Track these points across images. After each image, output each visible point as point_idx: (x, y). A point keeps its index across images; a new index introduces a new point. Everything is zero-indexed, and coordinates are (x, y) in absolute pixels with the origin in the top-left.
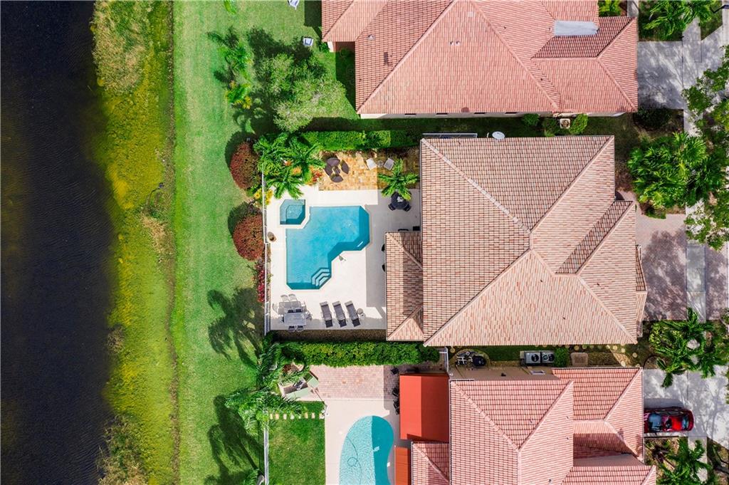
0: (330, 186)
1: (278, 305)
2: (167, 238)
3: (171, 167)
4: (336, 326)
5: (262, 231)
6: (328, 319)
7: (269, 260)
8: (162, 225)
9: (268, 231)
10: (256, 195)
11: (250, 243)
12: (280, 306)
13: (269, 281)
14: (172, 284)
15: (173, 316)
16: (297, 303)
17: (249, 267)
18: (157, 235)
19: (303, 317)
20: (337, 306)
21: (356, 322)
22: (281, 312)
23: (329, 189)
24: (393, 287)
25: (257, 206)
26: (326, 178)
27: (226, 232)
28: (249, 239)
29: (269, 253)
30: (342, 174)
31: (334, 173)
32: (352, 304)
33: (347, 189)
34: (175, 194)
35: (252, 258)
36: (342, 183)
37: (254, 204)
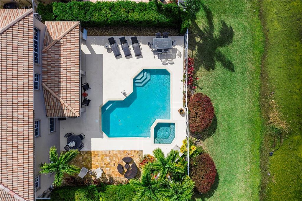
0: (133, 154)
1: (177, 57)
2: (267, 112)
3: (263, 168)
4: (128, 38)
5: (189, 118)
6: (135, 45)
7: (184, 93)
8: (271, 122)
9: (185, 117)
10: (194, 148)
11: (200, 108)
12: (175, 55)
13: (184, 76)
14: (263, 75)
15: (262, 49)
16: (161, 57)
17: (201, 88)
18: (274, 115)
19: (156, 46)
20: (128, 55)
21: (112, 42)
22: (175, 51)
23: (135, 151)
24: (73, 68)
25: (194, 139)
26: (137, 161)
27: (219, 117)
28: (201, 111)
29: (184, 100)
30: (124, 164)
31: (130, 165)
32: (116, 56)
33: (120, 151)
34: (260, 147)
35: (198, 95)
36: (124, 156)
37: (197, 140)
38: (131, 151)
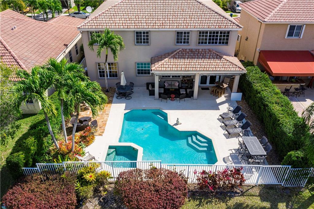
16: (233, 156)
38: (104, 130)
